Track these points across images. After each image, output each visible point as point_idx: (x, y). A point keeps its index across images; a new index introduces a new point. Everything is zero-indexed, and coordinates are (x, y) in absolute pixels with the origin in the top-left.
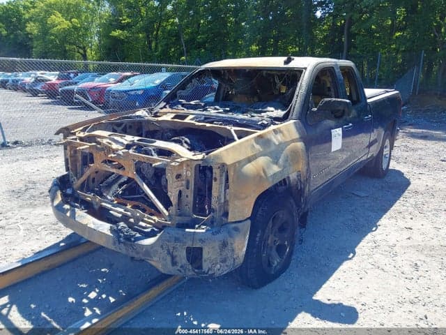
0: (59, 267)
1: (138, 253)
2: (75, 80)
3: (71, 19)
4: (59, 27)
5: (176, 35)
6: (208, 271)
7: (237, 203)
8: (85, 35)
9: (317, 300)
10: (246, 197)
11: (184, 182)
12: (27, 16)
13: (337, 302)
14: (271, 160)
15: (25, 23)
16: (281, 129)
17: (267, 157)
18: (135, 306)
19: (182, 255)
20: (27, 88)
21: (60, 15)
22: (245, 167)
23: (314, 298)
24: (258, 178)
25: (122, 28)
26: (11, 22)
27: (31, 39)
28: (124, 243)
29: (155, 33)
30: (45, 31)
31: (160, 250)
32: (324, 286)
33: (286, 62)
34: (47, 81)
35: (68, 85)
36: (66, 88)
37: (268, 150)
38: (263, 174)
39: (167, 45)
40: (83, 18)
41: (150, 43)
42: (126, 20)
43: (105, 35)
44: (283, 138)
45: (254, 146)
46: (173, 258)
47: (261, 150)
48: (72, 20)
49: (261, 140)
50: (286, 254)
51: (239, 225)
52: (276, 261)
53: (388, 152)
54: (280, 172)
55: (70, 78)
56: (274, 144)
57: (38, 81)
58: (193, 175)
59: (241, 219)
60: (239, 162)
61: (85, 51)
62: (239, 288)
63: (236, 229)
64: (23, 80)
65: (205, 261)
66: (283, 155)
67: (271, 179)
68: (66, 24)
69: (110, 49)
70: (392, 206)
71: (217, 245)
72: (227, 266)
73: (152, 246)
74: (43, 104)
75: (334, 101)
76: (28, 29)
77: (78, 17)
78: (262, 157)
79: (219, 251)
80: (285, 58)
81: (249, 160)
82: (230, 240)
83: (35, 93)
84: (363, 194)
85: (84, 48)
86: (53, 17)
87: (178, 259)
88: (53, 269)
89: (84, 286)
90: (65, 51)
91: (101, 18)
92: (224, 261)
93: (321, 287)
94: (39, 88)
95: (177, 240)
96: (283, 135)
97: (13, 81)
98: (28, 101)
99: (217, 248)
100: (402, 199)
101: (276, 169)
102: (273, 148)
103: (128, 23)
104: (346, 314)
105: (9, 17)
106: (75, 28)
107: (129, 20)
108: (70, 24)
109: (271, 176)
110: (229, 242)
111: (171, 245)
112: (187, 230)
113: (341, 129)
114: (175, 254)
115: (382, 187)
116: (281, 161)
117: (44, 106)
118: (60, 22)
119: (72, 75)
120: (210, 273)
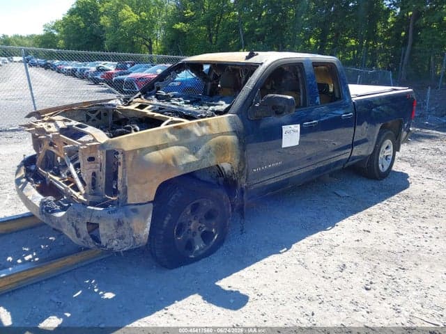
0: (17, 232)
1: (53, 223)
2: (129, 70)
3: (140, 12)
4: (128, 21)
5: (235, 27)
6: (107, 245)
7: (137, 187)
8: (151, 28)
9: (218, 286)
10: (146, 182)
11: (99, 165)
12: (102, 10)
13: (234, 290)
14: (188, 150)
15: (99, 16)
16: (209, 122)
17: (183, 147)
18: (48, 269)
19: (84, 229)
20: (90, 76)
21: (130, 9)
22: (149, 154)
23: (217, 284)
24: (165, 165)
25: (185, 20)
26: (89, 15)
27: (104, 31)
28: (45, 214)
29: (216, 26)
30: (117, 23)
31: (67, 223)
32: (234, 274)
33: (248, 58)
34: (107, 70)
35: (123, 75)
36: (119, 77)
37: (186, 141)
38: (171, 162)
39: (226, 37)
40: (151, 11)
41: (211, 35)
42: (189, 13)
43: (169, 28)
44: (210, 131)
45: (166, 136)
46: (77, 230)
47: (176, 140)
48: (142, 14)
49: (178, 131)
50: (214, 240)
51: (138, 207)
52: (198, 247)
53: (392, 154)
54: (197, 162)
55: (126, 68)
56: (196, 135)
57: (99, 70)
58: (105, 159)
59: (141, 201)
60: (142, 149)
61: (151, 43)
62: (154, 267)
63: (135, 211)
64: (88, 69)
65: (102, 236)
66: (204, 147)
67: (182, 168)
68: (134, 18)
69: (173, 41)
70: (367, 208)
71: (112, 223)
72: (125, 243)
73: (61, 218)
74: (98, 92)
75: (276, 97)
76: (101, 22)
77: (147, 11)
78: (175, 147)
79: (114, 228)
80: (247, 54)
81: (157, 148)
82: (125, 220)
83: (96, 82)
84: (345, 194)
85: (150, 40)
86: (124, 11)
87: (80, 232)
88: (11, 233)
89: (27, 249)
90: (133, 43)
91: (167, 11)
92: (121, 238)
93: (231, 274)
94: (99, 77)
95: (79, 215)
96: (211, 128)
97: (81, 70)
98: (86, 89)
99: (112, 225)
100: (385, 202)
101: (191, 158)
102: (192, 139)
103: (191, 16)
104: (236, 301)
105: (87, 10)
106: (143, 21)
107: (192, 13)
108: (138, 17)
109: (183, 165)
110: (125, 222)
111: (75, 218)
112: (89, 207)
113: (299, 125)
114: (78, 227)
115: (373, 188)
116: (200, 152)
117: (97, 94)
118: (129, 15)
119: (129, 66)
120: (108, 247)
